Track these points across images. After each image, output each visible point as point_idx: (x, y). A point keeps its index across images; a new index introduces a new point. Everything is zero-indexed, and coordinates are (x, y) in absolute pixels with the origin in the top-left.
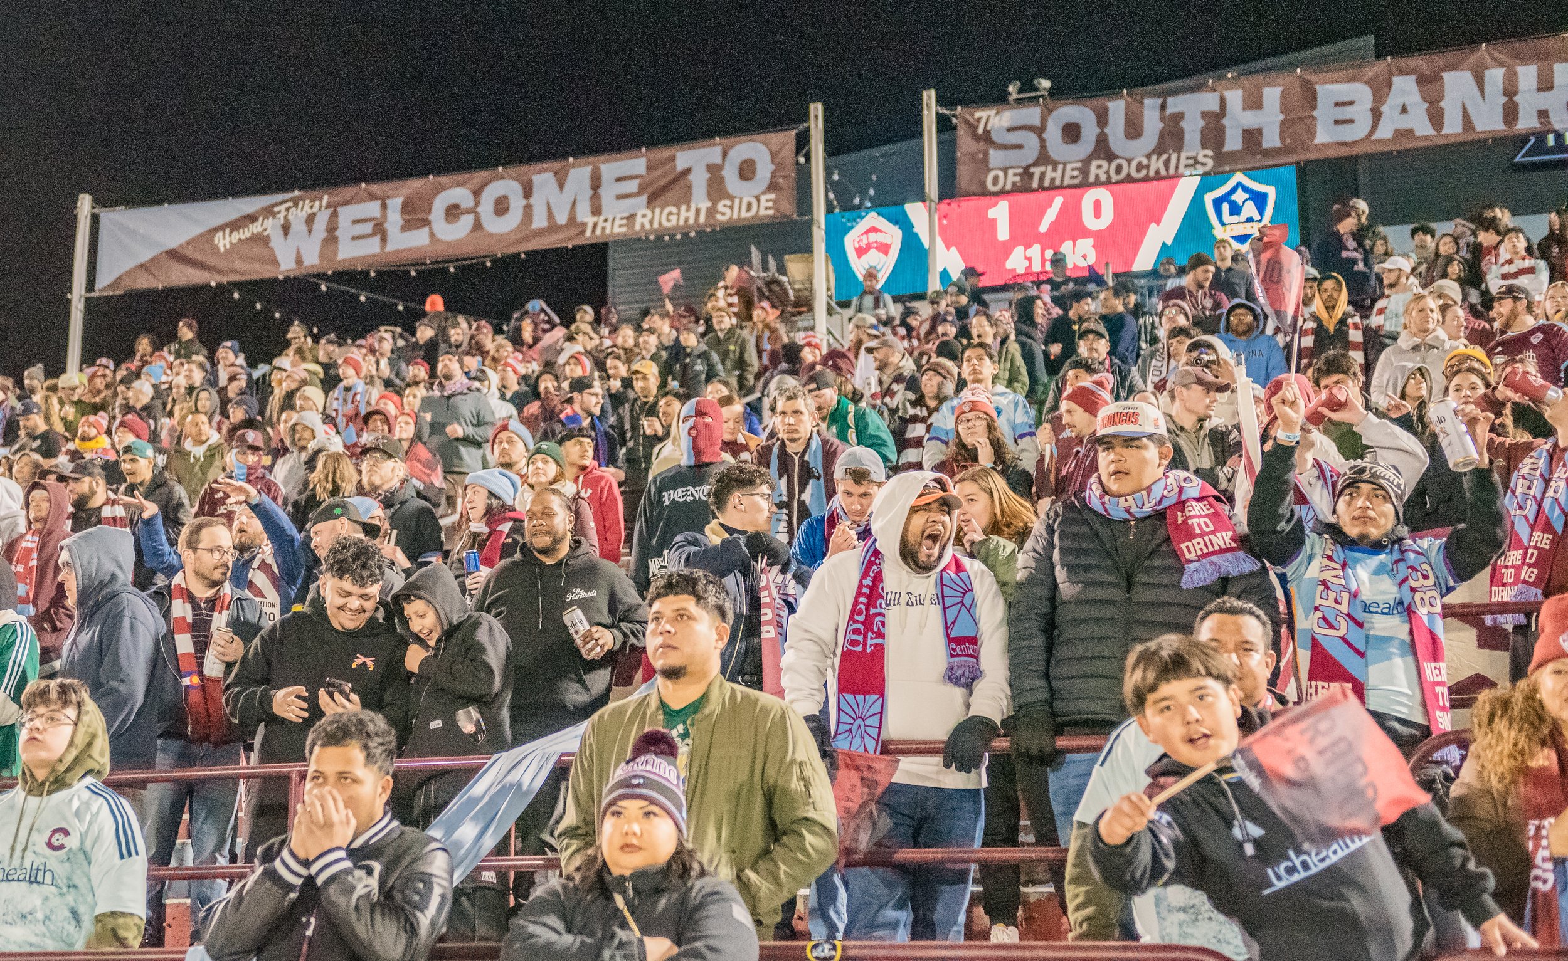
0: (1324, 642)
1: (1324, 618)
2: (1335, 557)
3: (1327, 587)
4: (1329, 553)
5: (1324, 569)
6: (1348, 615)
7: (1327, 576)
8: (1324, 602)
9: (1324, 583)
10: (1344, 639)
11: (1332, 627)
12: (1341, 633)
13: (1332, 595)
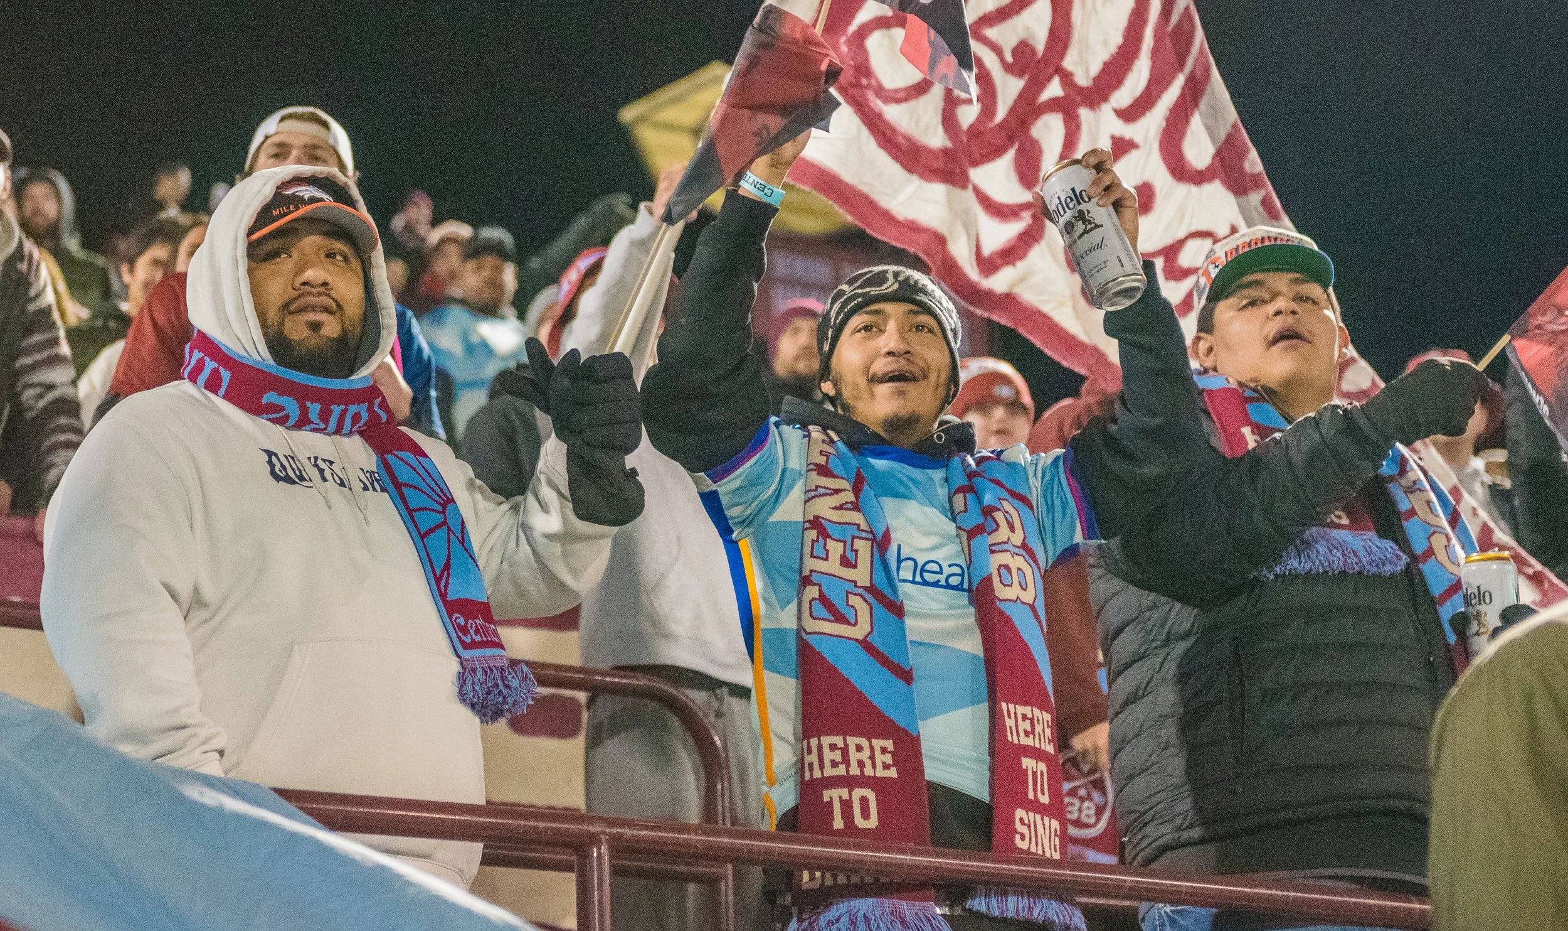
0: (827, 650)
1: (823, 599)
2: (835, 465)
3: (824, 534)
4: (822, 460)
5: (811, 495)
6: (872, 589)
7: (824, 508)
8: (819, 565)
9: (816, 523)
10: (866, 644)
11: (840, 619)
12: (860, 631)
13: (835, 549)
